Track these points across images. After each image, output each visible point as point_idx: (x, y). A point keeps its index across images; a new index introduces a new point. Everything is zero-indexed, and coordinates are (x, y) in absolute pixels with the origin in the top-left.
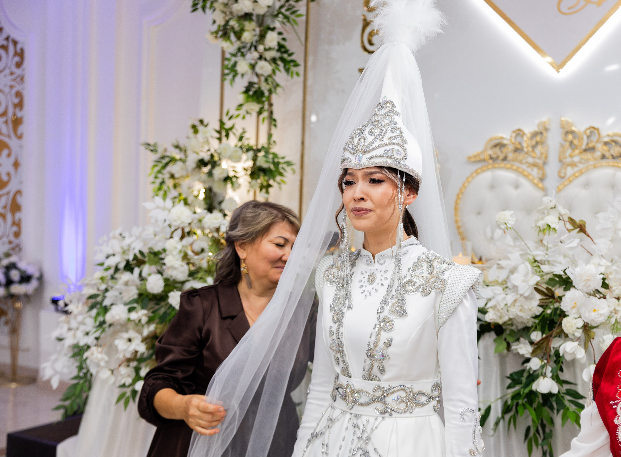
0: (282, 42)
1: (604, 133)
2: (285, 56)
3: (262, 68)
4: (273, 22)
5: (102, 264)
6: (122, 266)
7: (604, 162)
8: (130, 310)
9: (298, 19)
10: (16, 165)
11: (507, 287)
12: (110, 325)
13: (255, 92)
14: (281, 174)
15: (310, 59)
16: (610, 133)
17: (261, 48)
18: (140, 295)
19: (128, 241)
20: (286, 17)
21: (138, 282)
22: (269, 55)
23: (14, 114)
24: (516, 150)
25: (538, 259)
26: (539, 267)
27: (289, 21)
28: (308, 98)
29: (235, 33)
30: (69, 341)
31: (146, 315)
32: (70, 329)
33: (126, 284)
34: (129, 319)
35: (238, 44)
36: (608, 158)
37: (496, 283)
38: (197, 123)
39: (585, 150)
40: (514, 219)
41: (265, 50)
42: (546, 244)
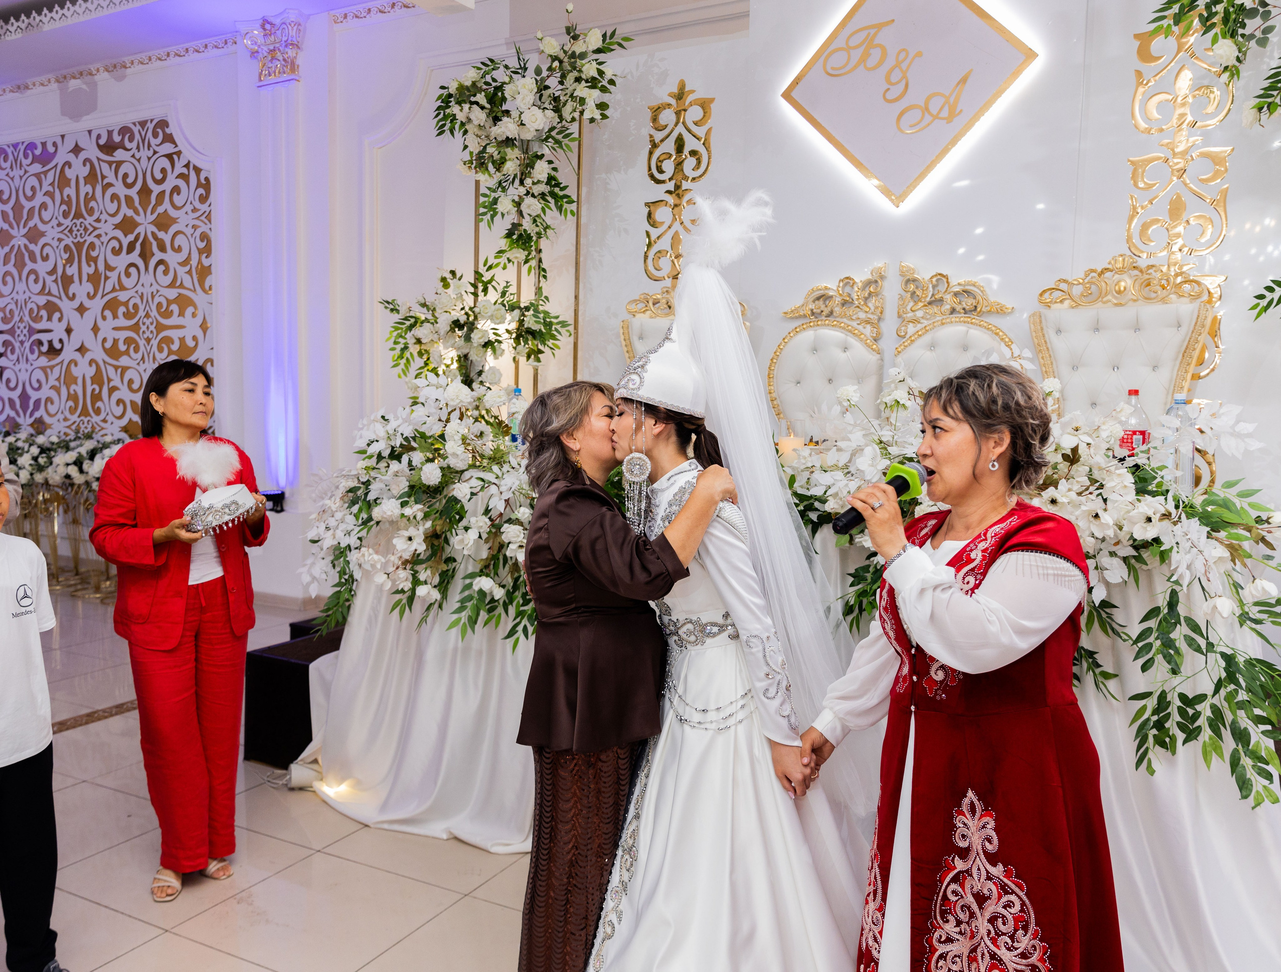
0: (553, 173)
1: (953, 281)
2: (557, 190)
3: (529, 207)
4: (541, 147)
5: (363, 452)
6: (386, 453)
7: (954, 317)
8: (404, 504)
9: (571, 144)
10: (204, 327)
11: (849, 473)
12: (378, 523)
13: (520, 236)
14: (554, 337)
15: (584, 191)
16: (962, 281)
17: (528, 182)
18: (412, 487)
19: (393, 424)
20: (557, 142)
21: (407, 470)
22: (537, 190)
23: (200, 262)
24: (844, 303)
25: (884, 439)
26: (886, 449)
27: (561, 147)
28: (583, 241)
29: (494, 162)
30: (328, 542)
31: (421, 510)
32: (328, 528)
33: (396, 475)
34: (403, 515)
35: (498, 176)
36: (959, 312)
37: (835, 467)
38: (449, 276)
39: (930, 303)
40: (858, 395)
41: (534, 183)
42: (894, 422)
